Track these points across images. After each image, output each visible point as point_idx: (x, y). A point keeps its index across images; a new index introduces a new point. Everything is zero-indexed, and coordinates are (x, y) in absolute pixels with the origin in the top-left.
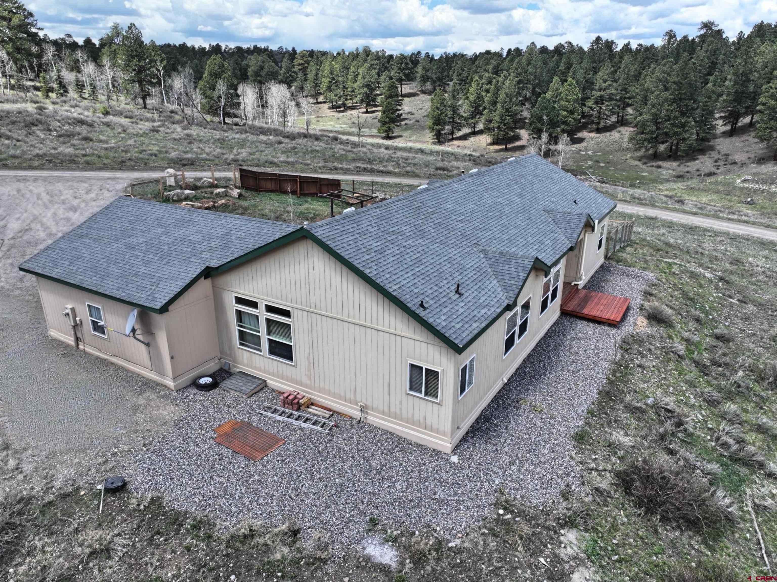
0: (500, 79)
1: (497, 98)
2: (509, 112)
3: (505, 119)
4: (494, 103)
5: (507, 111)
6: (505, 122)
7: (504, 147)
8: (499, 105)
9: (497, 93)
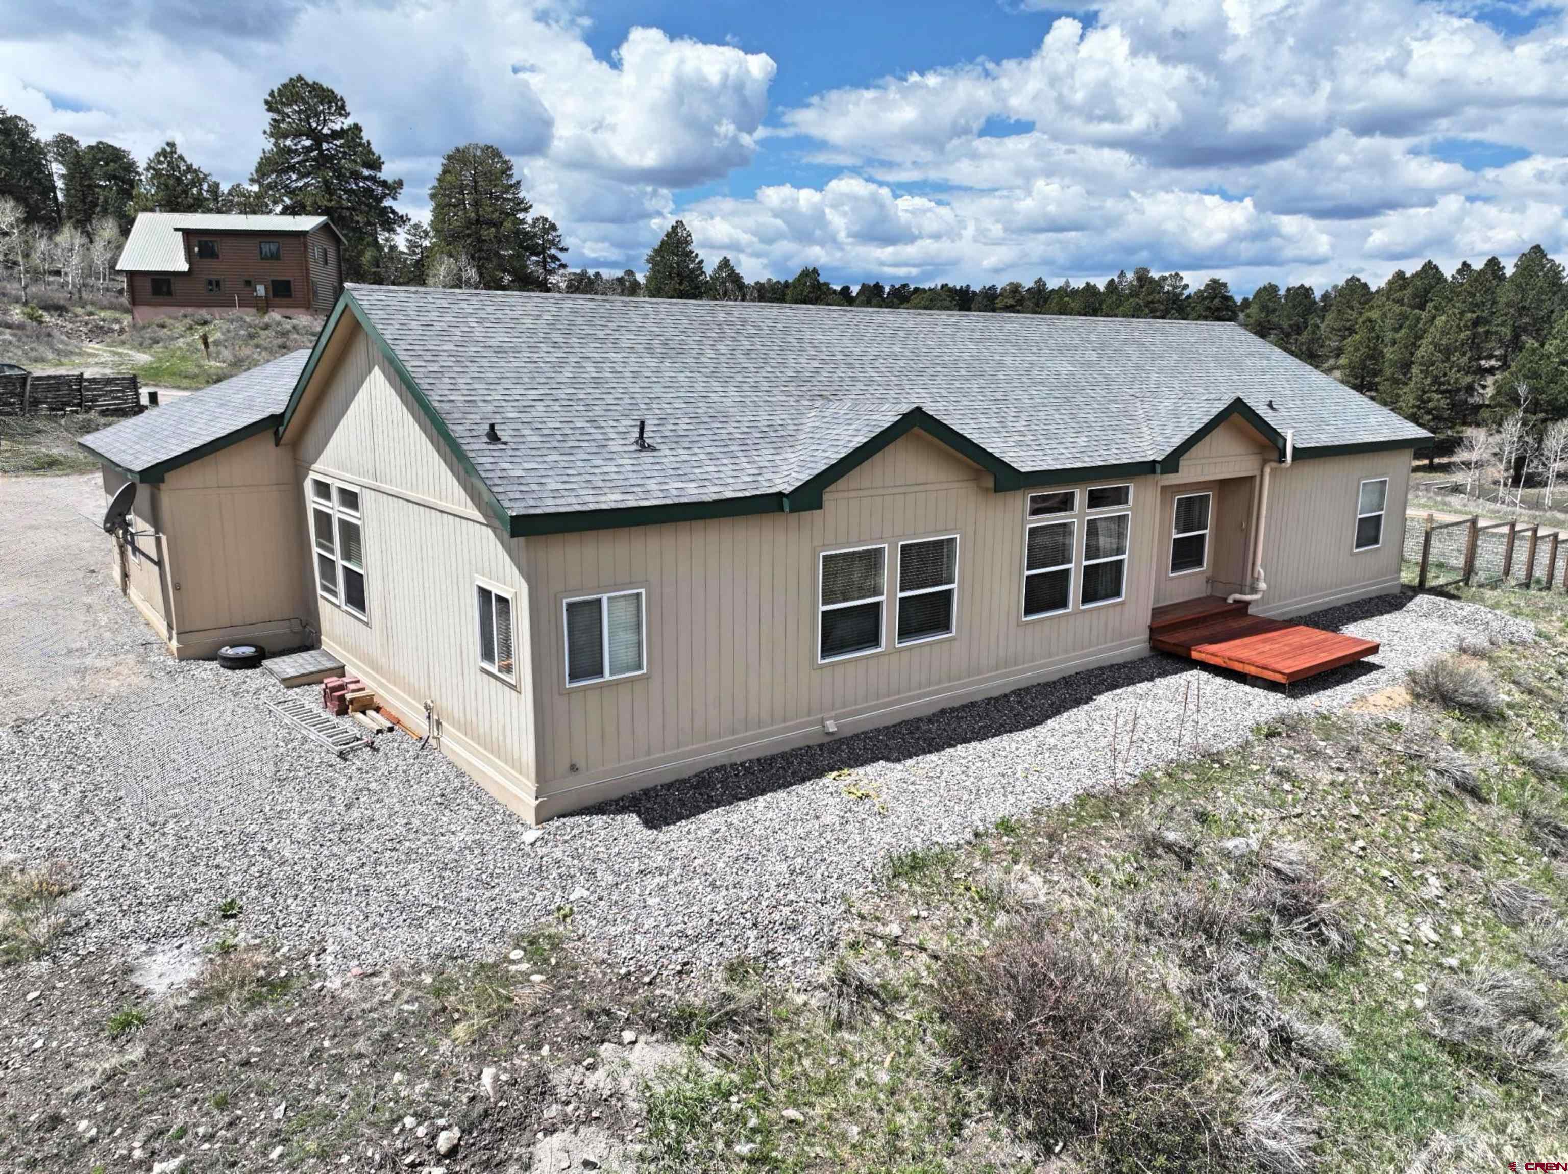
0: (1424, 315)
1: (1412, 354)
2: (1441, 384)
3: (1430, 400)
4: (1406, 366)
5: (1436, 381)
6: (1431, 405)
7: (1426, 462)
8: (1415, 370)
9: (1414, 344)
